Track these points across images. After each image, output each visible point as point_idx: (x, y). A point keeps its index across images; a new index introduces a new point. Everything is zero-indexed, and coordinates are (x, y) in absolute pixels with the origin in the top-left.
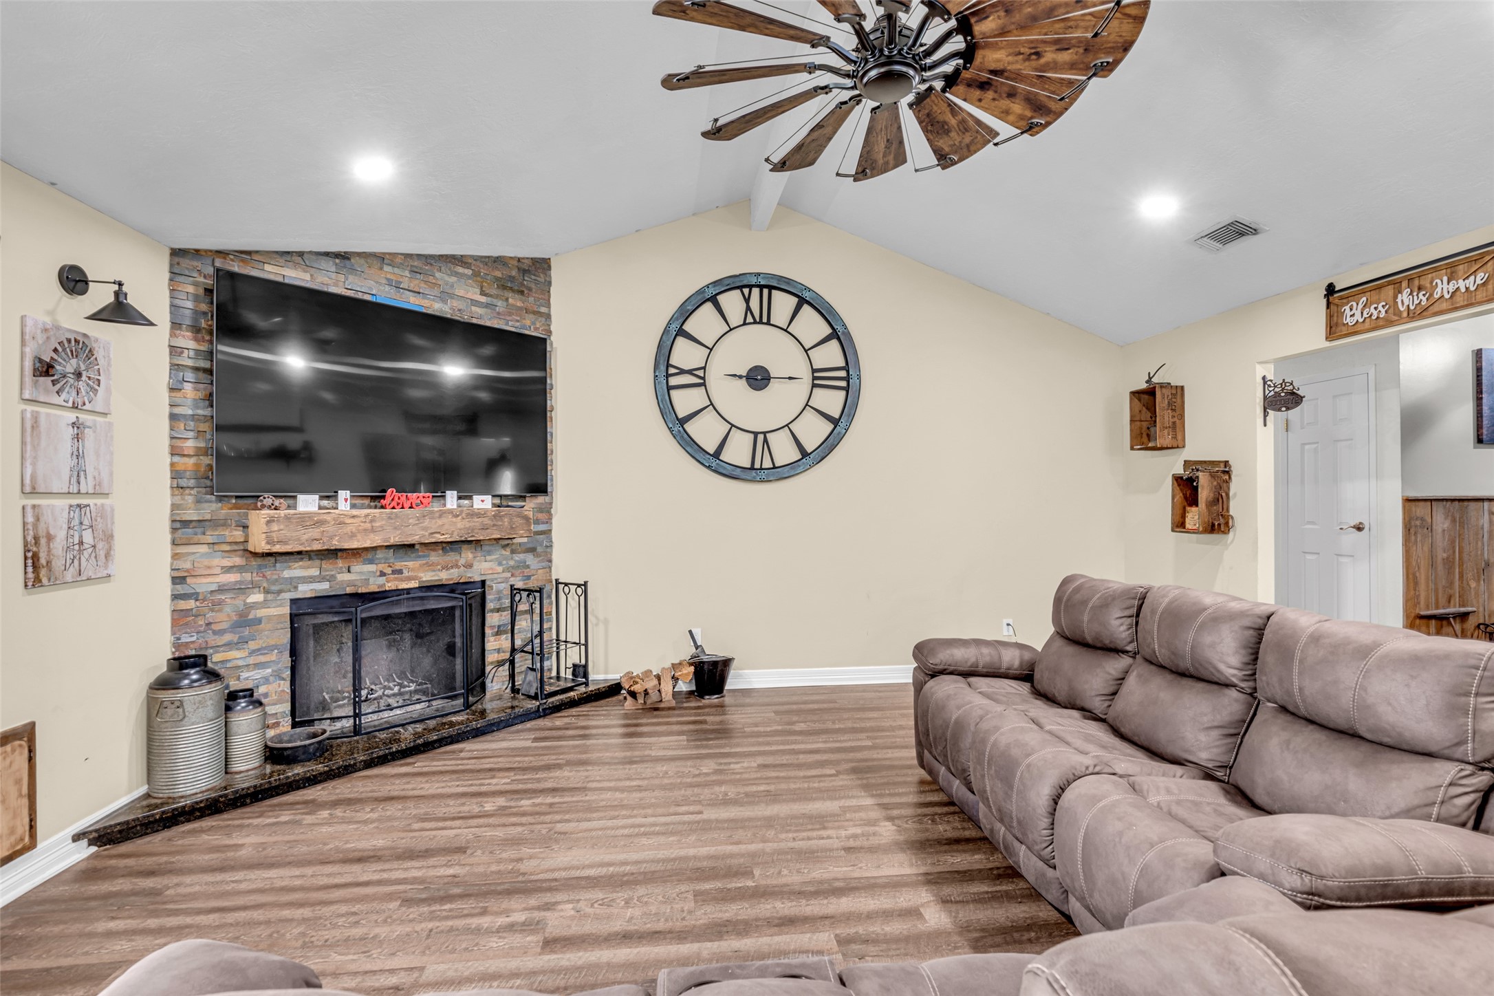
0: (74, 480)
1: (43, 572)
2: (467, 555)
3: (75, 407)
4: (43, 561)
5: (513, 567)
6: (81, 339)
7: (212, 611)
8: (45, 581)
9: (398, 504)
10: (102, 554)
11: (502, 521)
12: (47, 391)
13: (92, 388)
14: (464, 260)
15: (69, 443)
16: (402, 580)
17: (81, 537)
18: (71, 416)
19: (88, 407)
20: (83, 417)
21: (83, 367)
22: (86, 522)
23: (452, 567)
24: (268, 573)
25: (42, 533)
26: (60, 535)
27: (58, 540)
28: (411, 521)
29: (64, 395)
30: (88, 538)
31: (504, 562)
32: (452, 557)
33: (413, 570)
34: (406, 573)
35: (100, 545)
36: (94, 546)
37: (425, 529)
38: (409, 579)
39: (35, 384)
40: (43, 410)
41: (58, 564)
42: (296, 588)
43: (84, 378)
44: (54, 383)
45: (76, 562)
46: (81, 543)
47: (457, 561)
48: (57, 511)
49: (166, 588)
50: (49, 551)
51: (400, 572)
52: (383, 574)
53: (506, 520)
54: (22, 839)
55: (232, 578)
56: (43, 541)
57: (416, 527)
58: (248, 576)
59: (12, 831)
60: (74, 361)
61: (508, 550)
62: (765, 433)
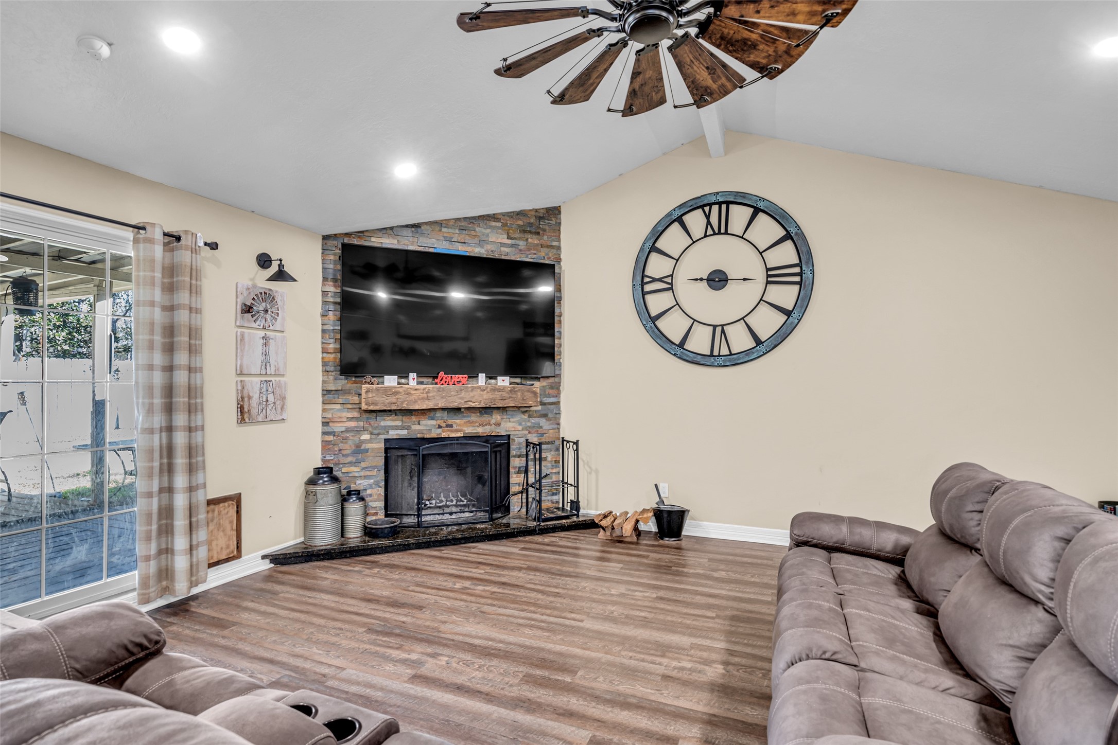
0: (263, 367)
1: (246, 416)
2: (496, 417)
3: (264, 328)
4: (246, 410)
5: (529, 427)
6: (268, 292)
7: (342, 442)
8: (247, 420)
9: (446, 382)
10: (279, 407)
11: (516, 394)
12: (249, 321)
13: (274, 318)
14: (495, 216)
15: (261, 347)
16: (452, 431)
17: (267, 398)
18: (262, 333)
19: (272, 328)
20: (268, 333)
21: (269, 307)
22: (270, 390)
23: (486, 425)
24: (372, 423)
25: (245, 394)
26: (256, 396)
27: (254, 399)
28: (452, 393)
29: (258, 323)
30: (271, 398)
31: (524, 423)
32: (486, 418)
33: (460, 425)
34: (455, 427)
35: (278, 403)
36: (275, 403)
37: (462, 398)
38: (457, 431)
39: (242, 318)
40: (246, 331)
41: (254, 412)
42: (388, 432)
43: (269, 312)
44: (252, 316)
45: (264, 411)
46: (267, 401)
47: (489, 421)
48: (254, 384)
49: (319, 428)
50: (249, 405)
51: (451, 426)
52: (440, 427)
53: (519, 394)
54: (233, 552)
55: (352, 424)
56: (246, 399)
57: (455, 397)
58: (361, 424)
59: (228, 547)
60: (264, 304)
61: (527, 415)
62: (722, 326)
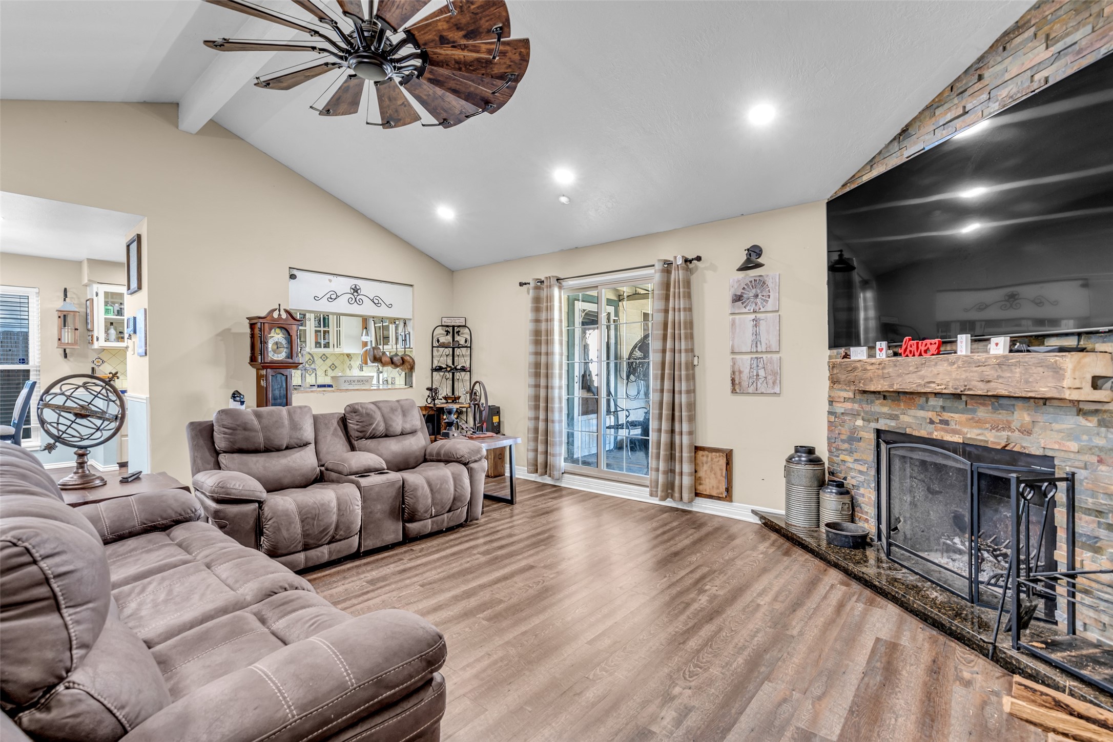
0: (754, 346)
1: (737, 387)
3: (755, 312)
4: (737, 382)
6: (757, 278)
7: (840, 425)
8: (738, 391)
10: (771, 382)
12: (739, 308)
13: (764, 300)
15: (751, 329)
17: (757, 372)
18: (753, 316)
19: (762, 310)
20: (759, 315)
21: (759, 291)
22: (761, 365)
23: (1003, 429)
24: (864, 406)
25: (736, 369)
26: (746, 371)
27: (745, 373)
29: (748, 308)
30: (762, 373)
32: (1003, 416)
33: (959, 423)
34: (954, 426)
35: (769, 377)
36: (766, 378)
39: (733, 307)
40: (737, 317)
41: (745, 384)
42: (877, 420)
43: (760, 296)
44: (743, 303)
45: (755, 384)
46: (758, 375)
47: (1008, 421)
48: (745, 362)
50: (740, 378)
51: (947, 423)
52: (933, 422)
54: (722, 494)
55: (848, 405)
56: (737, 373)
58: (856, 406)
59: (718, 488)
60: (754, 291)
